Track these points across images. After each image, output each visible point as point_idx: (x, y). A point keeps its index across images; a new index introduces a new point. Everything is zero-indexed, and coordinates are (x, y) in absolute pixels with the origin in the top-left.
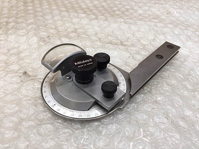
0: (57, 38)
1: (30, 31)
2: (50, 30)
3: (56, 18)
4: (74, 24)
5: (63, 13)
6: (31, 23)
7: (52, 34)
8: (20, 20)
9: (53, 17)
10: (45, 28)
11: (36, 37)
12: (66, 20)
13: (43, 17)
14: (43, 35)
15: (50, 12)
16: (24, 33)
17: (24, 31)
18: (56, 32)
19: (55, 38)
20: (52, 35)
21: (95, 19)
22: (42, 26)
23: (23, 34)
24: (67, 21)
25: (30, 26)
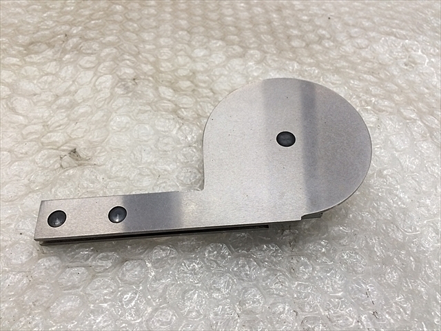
0: (151, 85)
1: (104, 61)
2: (143, 65)
3: (162, 41)
4: (194, 60)
5: (180, 33)
6: (110, 44)
7: (145, 74)
8: (92, 34)
9: (158, 36)
10: (134, 59)
11: (111, 76)
12: (181, 50)
13: (137, 35)
14: (125, 73)
15: (154, 24)
16: (91, 62)
17: (93, 58)
18: (155, 71)
19: (146, 83)
20: (142, 77)
21: (241, 57)
22: (130, 54)
23: (88, 65)
24: (182, 53)
25: (107, 50)
